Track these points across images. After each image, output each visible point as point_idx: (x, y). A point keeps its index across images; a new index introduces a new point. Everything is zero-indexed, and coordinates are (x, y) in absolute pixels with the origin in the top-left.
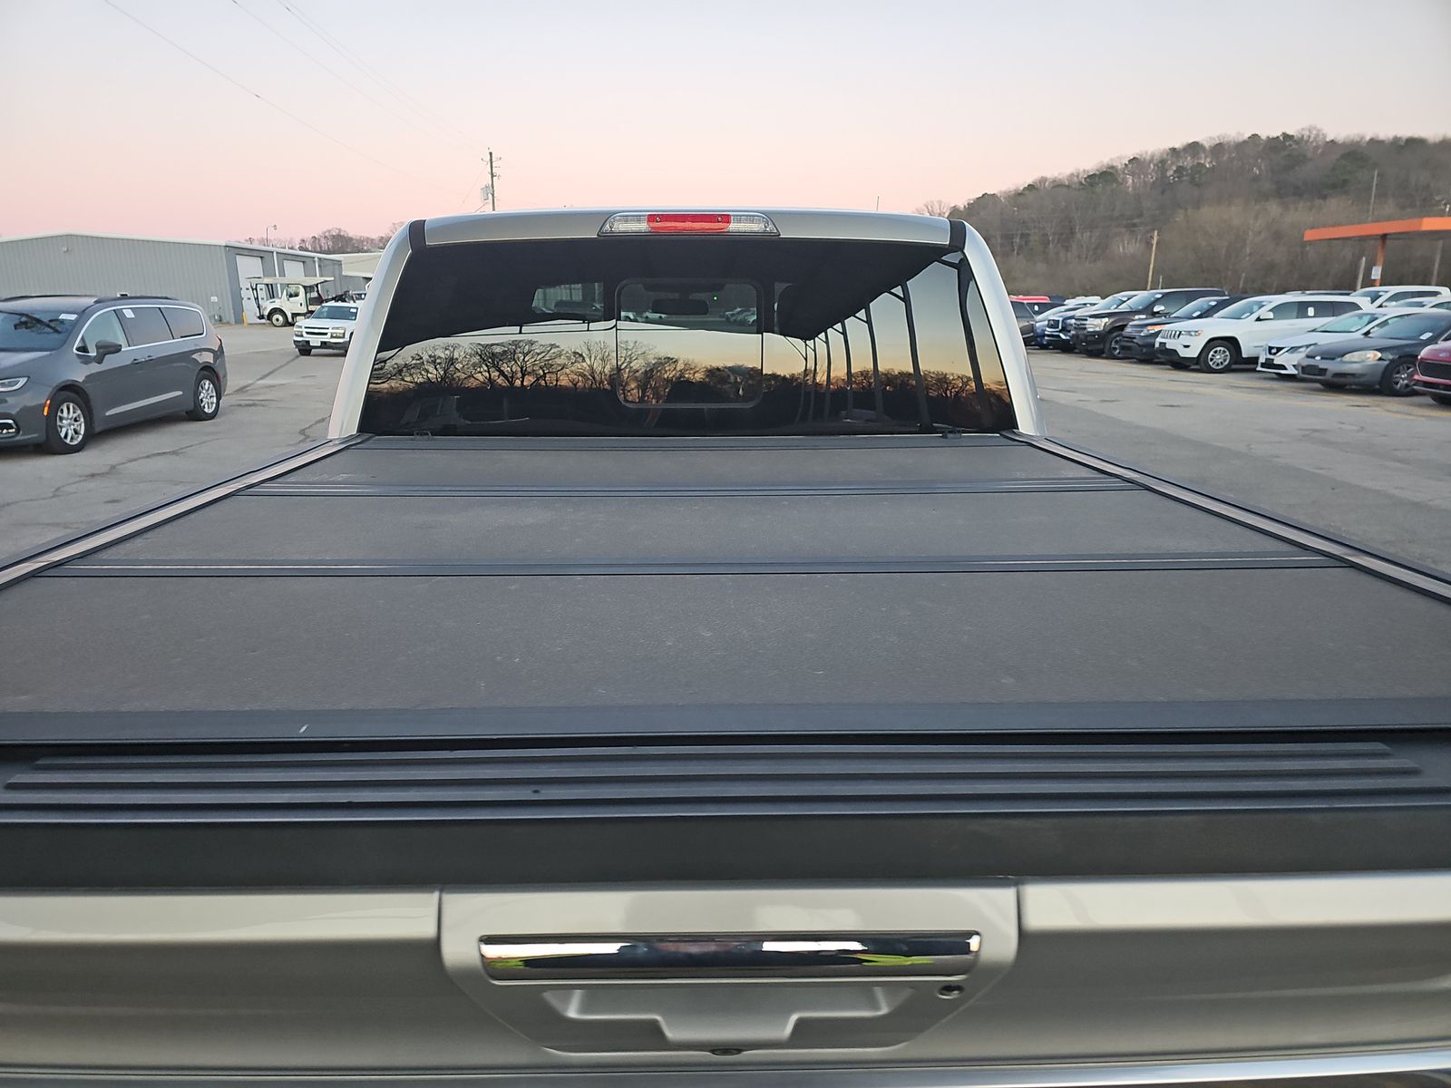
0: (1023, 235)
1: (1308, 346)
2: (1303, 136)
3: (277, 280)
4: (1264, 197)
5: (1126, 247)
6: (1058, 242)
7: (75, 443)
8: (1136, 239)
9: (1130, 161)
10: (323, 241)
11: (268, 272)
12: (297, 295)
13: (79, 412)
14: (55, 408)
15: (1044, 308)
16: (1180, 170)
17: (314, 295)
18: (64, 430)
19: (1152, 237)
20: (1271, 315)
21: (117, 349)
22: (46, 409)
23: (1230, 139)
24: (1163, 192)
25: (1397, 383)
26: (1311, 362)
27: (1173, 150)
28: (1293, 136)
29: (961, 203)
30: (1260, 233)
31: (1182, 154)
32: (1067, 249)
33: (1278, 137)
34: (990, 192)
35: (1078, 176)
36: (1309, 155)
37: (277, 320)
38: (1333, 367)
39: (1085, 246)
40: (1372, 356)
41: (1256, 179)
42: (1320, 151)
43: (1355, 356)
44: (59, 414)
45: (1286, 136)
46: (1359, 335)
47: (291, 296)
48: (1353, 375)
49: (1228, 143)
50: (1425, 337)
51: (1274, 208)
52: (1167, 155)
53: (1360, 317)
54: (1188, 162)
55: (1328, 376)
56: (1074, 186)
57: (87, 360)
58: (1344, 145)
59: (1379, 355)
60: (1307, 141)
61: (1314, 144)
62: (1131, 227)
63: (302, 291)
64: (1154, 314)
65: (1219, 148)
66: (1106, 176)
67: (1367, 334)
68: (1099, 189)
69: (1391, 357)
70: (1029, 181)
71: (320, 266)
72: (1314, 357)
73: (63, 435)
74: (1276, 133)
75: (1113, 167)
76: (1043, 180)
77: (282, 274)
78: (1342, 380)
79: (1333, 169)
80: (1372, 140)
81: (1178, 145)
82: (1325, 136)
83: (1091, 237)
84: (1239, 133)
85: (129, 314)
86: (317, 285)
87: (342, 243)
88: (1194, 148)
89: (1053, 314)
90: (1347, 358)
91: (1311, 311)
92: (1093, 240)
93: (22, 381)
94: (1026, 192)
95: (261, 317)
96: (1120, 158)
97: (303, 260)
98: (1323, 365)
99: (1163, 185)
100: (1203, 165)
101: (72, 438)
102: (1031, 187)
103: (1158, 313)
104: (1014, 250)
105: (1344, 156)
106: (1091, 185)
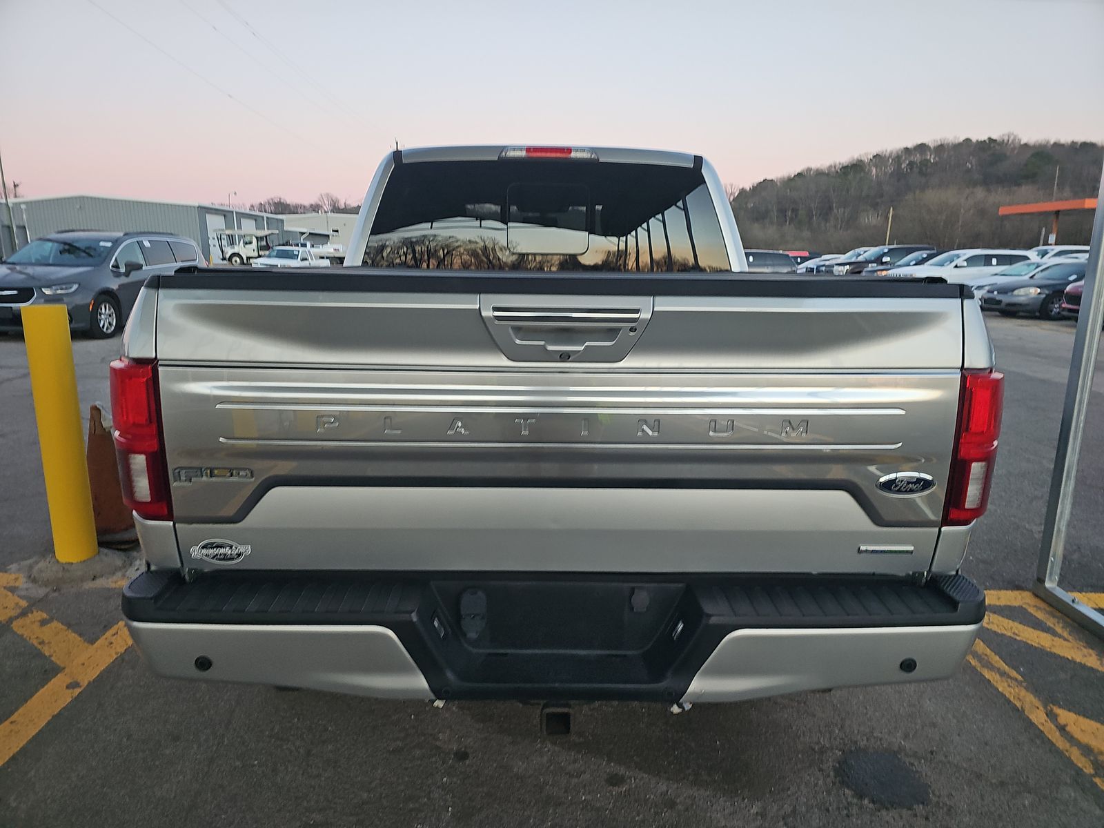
0: (793, 210)
1: (990, 285)
2: (1003, 141)
3: (236, 232)
4: (975, 184)
5: (870, 219)
6: (820, 215)
7: (109, 331)
8: (878, 214)
9: (874, 157)
10: (267, 206)
11: (229, 225)
12: (251, 243)
13: (112, 310)
14: (97, 306)
15: (804, 259)
16: (911, 164)
17: (264, 243)
18: (102, 322)
19: (889, 212)
20: (965, 264)
21: (139, 267)
22: (91, 307)
23: (949, 141)
24: (898, 180)
25: (1052, 311)
26: (990, 295)
27: (907, 149)
28: (996, 140)
29: (748, 187)
30: (970, 210)
31: (913, 152)
32: (827, 220)
33: (985, 141)
34: (769, 178)
35: (835, 167)
36: (1008, 154)
37: (236, 261)
38: (1005, 299)
39: (840, 220)
40: (1034, 292)
41: (968, 171)
42: (1016, 152)
43: (1022, 291)
44: (99, 310)
45: (990, 139)
46: (1027, 277)
47: (246, 243)
48: (1020, 305)
49: (948, 144)
50: (1072, 278)
51: (980, 193)
52: (902, 152)
53: (1029, 265)
54: (917, 158)
55: (1003, 305)
56: (832, 174)
57: (118, 275)
58: (1034, 146)
59: (1039, 290)
60: (1007, 144)
61: (1012, 146)
62: (875, 206)
63: (254, 240)
64: (882, 263)
65: (941, 148)
66: (855, 168)
67: (1032, 277)
68: (850, 177)
69: (1047, 292)
70: (798, 170)
71: (267, 223)
72: (993, 292)
73: (101, 326)
74: (984, 137)
75: (861, 161)
76: (809, 170)
77: (240, 227)
78: (1012, 309)
79: (1026, 165)
80: (1055, 144)
81: (910, 145)
82: (1020, 140)
83: (844, 212)
84: (955, 137)
85: (147, 244)
86: (266, 237)
87: (282, 207)
88: (922, 147)
89: (811, 264)
90: (1016, 292)
91: (994, 261)
92: (846, 214)
93: (75, 287)
94: (796, 178)
95: (224, 259)
96: (866, 154)
97: (255, 218)
98: (999, 297)
99: (898, 175)
100: (929, 160)
101: (107, 329)
102: (800, 175)
103: (886, 262)
104: (786, 222)
105: (1033, 155)
106: (844, 173)
